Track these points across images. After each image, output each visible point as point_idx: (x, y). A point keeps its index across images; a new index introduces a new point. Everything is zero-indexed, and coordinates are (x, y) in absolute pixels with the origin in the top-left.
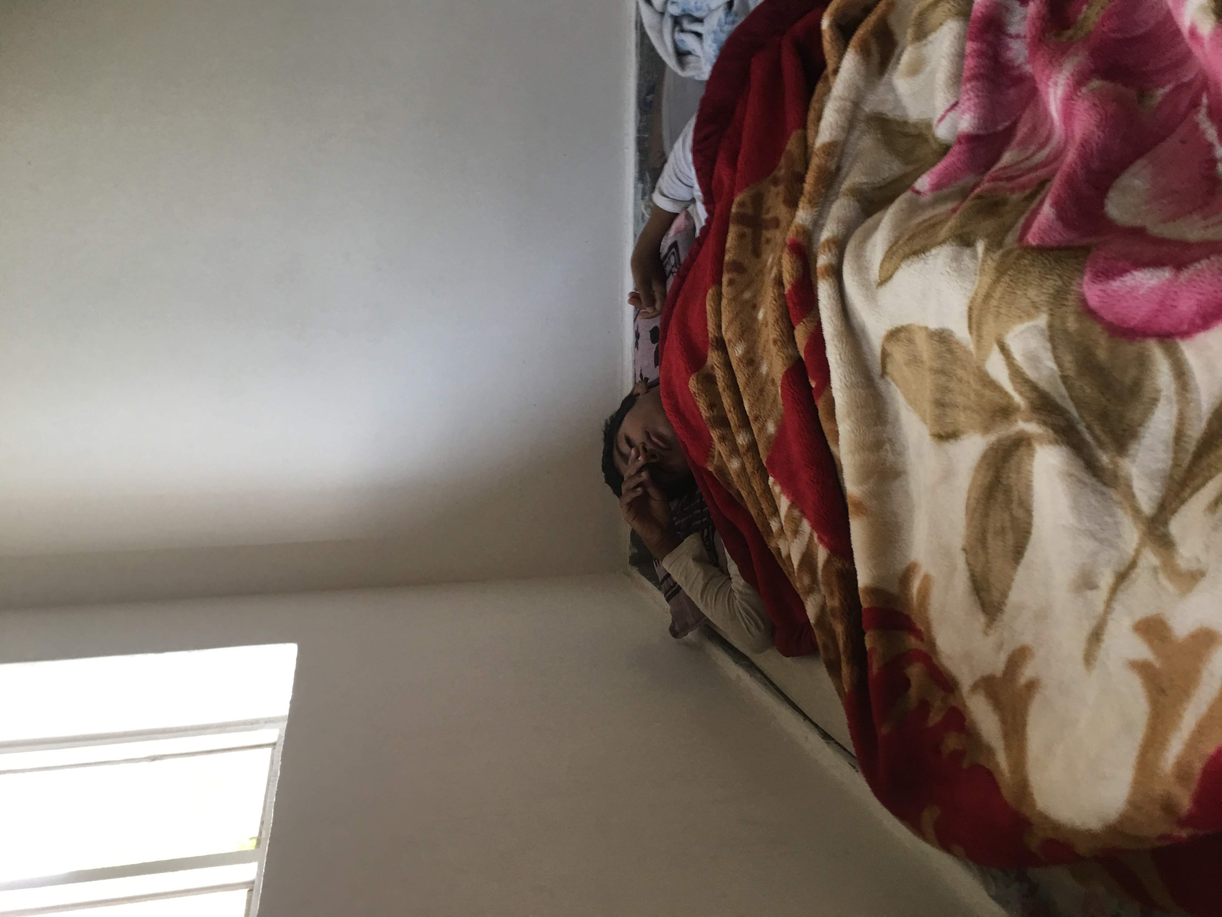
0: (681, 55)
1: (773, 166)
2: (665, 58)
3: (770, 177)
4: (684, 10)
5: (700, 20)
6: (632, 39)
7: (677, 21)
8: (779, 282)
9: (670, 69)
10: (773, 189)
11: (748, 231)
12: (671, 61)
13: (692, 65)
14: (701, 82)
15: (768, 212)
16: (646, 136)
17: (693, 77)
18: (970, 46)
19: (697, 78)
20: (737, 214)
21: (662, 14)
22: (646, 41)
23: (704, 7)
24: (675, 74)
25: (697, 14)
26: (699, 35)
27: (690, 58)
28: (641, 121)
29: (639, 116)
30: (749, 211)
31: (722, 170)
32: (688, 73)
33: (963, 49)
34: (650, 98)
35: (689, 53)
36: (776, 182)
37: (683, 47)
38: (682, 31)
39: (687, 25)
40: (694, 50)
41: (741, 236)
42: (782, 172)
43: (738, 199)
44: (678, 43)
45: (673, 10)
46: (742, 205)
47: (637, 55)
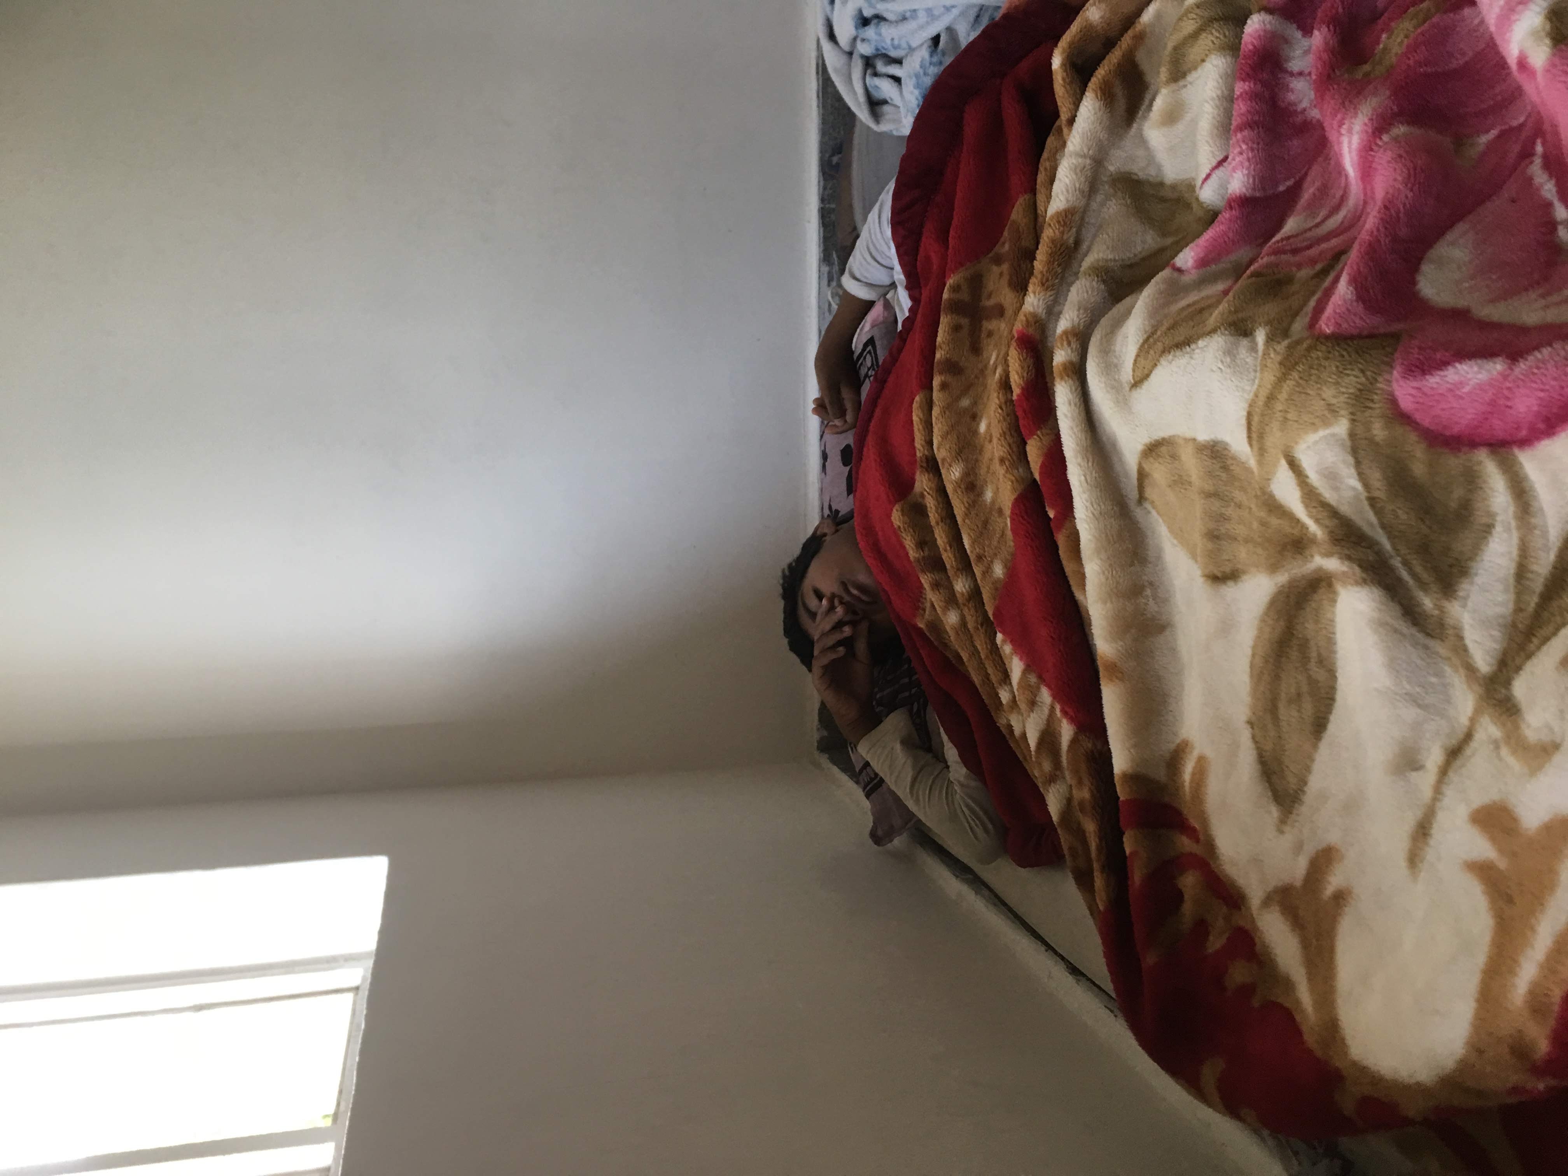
0: (875, 104)
1: (994, 239)
2: (854, 108)
3: (991, 255)
4: (877, 50)
5: (899, 62)
6: (812, 86)
7: (868, 63)
8: (1005, 385)
9: (861, 122)
10: (995, 269)
11: (965, 321)
12: (862, 114)
13: (887, 117)
14: (900, 138)
15: (990, 296)
16: (833, 206)
17: (891, 131)
18: (1240, 87)
19: (895, 133)
20: (949, 300)
21: (850, 54)
22: (830, 90)
23: (904, 45)
24: (869, 128)
25: (893, 54)
26: (897, 80)
27: (886, 108)
28: (825, 188)
29: (822, 183)
30: (965, 296)
31: (929, 245)
32: (884, 127)
33: (1232, 90)
34: (835, 159)
35: (885, 102)
36: (998, 260)
37: (877, 95)
38: (876, 74)
39: (881, 67)
40: (892, 99)
41: (956, 328)
42: (1007, 247)
43: (950, 282)
44: (870, 89)
45: (864, 49)
46: (956, 289)
47: (818, 106)
